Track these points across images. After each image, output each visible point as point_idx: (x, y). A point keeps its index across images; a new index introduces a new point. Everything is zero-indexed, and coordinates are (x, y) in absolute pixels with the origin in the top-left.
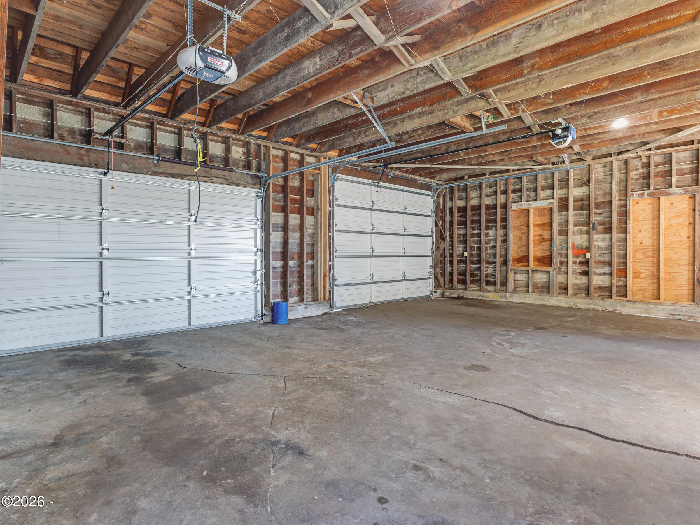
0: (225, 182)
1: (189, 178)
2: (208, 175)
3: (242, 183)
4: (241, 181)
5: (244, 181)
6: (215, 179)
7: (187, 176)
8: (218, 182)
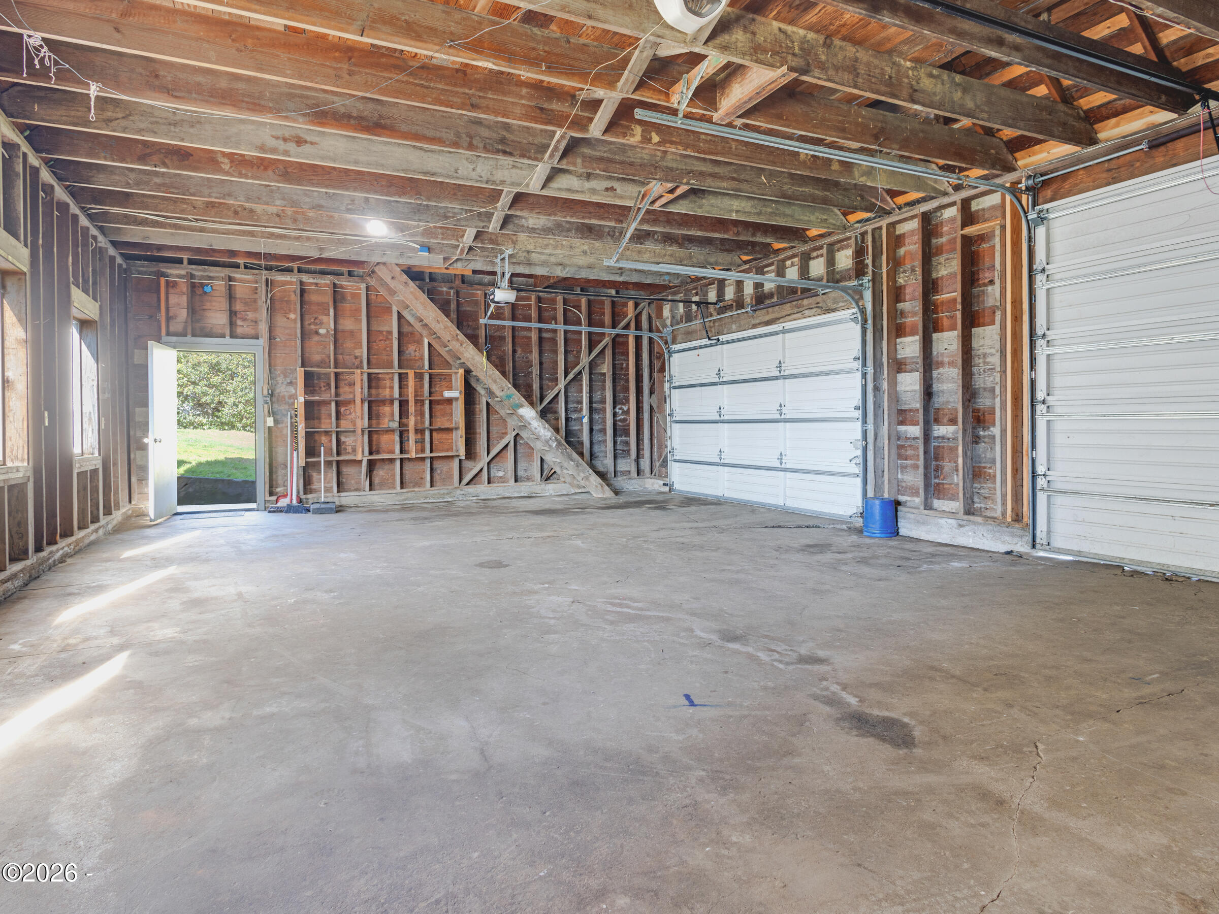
0: (819, 311)
1: (781, 320)
2: (800, 310)
3: (841, 304)
4: (838, 303)
5: (843, 302)
6: (807, 312)
7: (779, 319)
8: (811, 314)
